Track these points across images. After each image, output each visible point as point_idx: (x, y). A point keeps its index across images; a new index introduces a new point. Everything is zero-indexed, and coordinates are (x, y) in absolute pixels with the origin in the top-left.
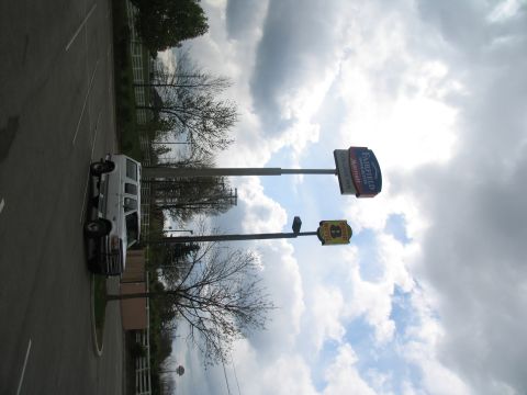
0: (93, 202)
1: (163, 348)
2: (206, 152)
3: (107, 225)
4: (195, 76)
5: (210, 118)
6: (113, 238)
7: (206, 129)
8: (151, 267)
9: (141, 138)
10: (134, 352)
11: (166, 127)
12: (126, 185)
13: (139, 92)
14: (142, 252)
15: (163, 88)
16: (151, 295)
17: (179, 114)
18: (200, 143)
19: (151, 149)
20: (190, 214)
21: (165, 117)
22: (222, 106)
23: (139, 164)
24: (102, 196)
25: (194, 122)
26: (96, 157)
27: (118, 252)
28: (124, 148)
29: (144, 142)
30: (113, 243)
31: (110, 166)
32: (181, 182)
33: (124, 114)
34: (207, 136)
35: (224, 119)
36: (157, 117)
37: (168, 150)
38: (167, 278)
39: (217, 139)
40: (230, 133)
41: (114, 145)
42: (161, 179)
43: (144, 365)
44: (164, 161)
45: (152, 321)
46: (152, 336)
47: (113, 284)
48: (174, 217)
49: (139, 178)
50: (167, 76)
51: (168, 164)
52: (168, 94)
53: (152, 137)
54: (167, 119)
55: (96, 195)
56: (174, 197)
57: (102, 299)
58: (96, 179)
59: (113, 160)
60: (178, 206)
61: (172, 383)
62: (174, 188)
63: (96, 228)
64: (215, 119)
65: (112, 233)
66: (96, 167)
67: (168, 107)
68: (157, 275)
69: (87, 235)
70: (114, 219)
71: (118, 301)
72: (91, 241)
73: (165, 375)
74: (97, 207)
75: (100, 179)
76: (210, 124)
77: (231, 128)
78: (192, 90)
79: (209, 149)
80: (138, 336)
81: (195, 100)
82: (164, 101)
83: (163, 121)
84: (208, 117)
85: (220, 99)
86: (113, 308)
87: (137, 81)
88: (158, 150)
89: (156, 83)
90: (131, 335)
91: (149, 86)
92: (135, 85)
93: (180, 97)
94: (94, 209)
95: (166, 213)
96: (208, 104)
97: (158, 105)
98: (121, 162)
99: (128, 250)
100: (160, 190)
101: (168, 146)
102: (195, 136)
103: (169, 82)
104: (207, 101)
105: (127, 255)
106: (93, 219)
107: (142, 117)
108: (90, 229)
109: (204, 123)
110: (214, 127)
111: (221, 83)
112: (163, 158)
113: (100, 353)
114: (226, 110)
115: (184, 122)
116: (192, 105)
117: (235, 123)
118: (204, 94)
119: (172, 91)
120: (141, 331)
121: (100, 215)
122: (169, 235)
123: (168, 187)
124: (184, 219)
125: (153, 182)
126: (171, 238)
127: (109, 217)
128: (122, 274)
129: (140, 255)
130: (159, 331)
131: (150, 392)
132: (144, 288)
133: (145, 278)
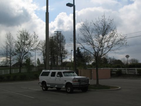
0: (59, 90)
1: (118, 63)
2: (39, 44)
3: (68, 84)
4: (7, 49)
6: (74, 82)
7: (29, 44)
8: (85, 67)
9: (33, 71)
10: (119, 74)
11: (28, 61)
12: (52, 76)
13: (14, 71)
14: (79, 70)
15: (12, 62)
16: (97, 67)
17: (22, 55)
18: (35, 46)
19: (38, 67)
20: (65, 51)
21: (24, 61)
22: (19, 37)
23: (43, 71)
24: (56, 86)
25: (26, 48)
26: (40, 89)
27: (79, 80)
28: (37, 78)
30: (76, 81)
31: (44, 83)
32: (51, 54)
33: (23, 78)
34: (32, 43)
35: (25, 36)
36: (24, 64)
37: (38, 60)
38: (91, 61)
39: (34, 39)
40: (31, 34)
41: (35, 82)
42: (50, 63)
43: (125, 71)
44: (43, 61)
45: (107, 67)
46: (113, 67)
47: (92, 82)
48: (65, 58)
49: (48, 71)
50: (7, 60)
51: (44, 60)
52: (14, 60)
53: (33, 66)
54: (25, 60)
55: (55, 89)
56: (57, 57)
57: (98, 87)
58: (49, 89)
59: (41, 82)
60: (61, 56)
61: (133, 60)
62: (54, 57)
63: (69, 88)
64: (25, 40)
65: (71, 82)
66: (44, 89)
67: (20, 60)
68: (89, 65)
69: (72, 92)
70: (66, 81)
71: (99, 81)
72: (74, 91)
73: (129, 63)
74: (61, 88)
75: (49, 87)
76: (27, 42)
77: (29, 33)
78: (12, 49)
79: (37, 43)
80: (113, 73)
81: (17, 48)
82: (17, 61)
83: (26, 62)
84: (24, 43)
86: (102, 82)
87: (9, 73)
88: (38, 64)
89: (10, 65)
90: (113, 75)
91: (11, 68)
92: (10, 73)
93: (15, 54)
94: (61, 89)
95: (64, 61)
96: (19, 43)
97: (20, 64)
98: (42, 78)
99: (78, 75)
100: (54, 63)
101: (36, 59)
102: (32, 48)
103: (9, 59)
104: (17, 43)
105: (81, 76)
106: (65, 90)
107: (24, 70)
108: (69, 91)
109: (27, 45)
110: (28, 40)
111: (9, 37)
112: (42, 62)
113: (120, 88)
114: (21, 35)
115: (26, 53)
116: (19, 49)
117: (27, 32)
118: (14, 44)
119: (13, 58)
120: (111, 71)
121: (64, 87)
122: (73, 60)
123: (54, 59)
124: (66, 54)
125: (51, 66)
126: (74, 59)
127: (65, 83)
128: (88, 78)
129: (81, 71)
130: (111, 65)
131: (136, 68)
132: (94, 70)
133: (90, 69)
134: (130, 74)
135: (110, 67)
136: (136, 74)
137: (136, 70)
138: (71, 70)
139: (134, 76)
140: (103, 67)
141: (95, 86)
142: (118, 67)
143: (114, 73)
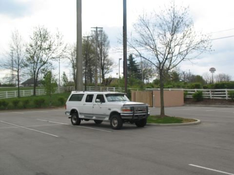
0: (98, 123)
1: (197, 81)
2: (65, 48)
3: (114, 115)
4: (12, 56)
5: (41, 45)
6: (123, 110)
7: (49, 48)
8: (142, 86)
9: (56, 92)
10: (198, 99)
11: (49, 76)
12: (87, 101)
13: (24, 93)
14: (132, 92)
15: (21, 77)
16: (162, 87)
17: (38, 67)
18: (59, 54)
19: (64, 85)
20: (108, 61)
21: (41, 76)
22: (32, 37)
23: (73, 93)
24: (94, 118)
25: (45, 56)
26: (68, 122)
27: (132, 108)
28: (62, 103)
29: (58, 91)
30: (126, 110)
31: (74, 112)
32: (86, 66)
33: (39, 104)
35: (42, 35)
36: (42, 82)
37: (64, 74)
38: (151, 77)
41: (60, 111)
42: (84, 79)
43: (208, 93)
44: (72, 76)
45: (179, 87)
46: (189, 87)
47: (154, 111)
49: (81, 93)
50: (13, 75)
51: (74, 74)
52: (25, 75)
53: (56, 85)
54: (43, 75)
55: (93, 122)
56: (96, 71)
57: (163, 119)
58: (83, 122)
59: (70, 111)
60: (103, 69)
61: (220, 76)
62: (90, 70)
63: (116, 121)
64: (42, 41)
65: (119, 111)
66: (74, 122)
67: (35, 74)
68: (148, 84)
69: (120, 127)
70: (110, 109)
71: (165, 109)
72: (124, 125)
73: (215, 81)
74: (102, 121)
75: (82, 119)
76: (45, 45)
77: (48, 31)
78: (21, 57)
79: (63, 47)
80: (188, 96)
81: (28, 56)
82: (30, 77)
83: (44, 78)
86: (169, 112)
87: (16, 95)
88: (65, 81)
89: (17, 82)
90: (187, 101)
92: (19, 96)
93: (26, 65)
94: (103, 123)
95: (107, 76)
97: (33, 82)
98: (71, 105)
99: (131, 101)
100: (91, 80)
102: (54, 55)
103: (16, 73)
104: (29, 47)
105: (135, 101)
106: (109, 123)
107: (41, 92)
108: (116, 125)
109: (45, 49)
110: (48, 42)
111: (15, 38)
112: (70, 78)
113: (199, 121)
114: (36, 34)
115: (45, 63)
116: (32, 57)
117: (45, 28)
119: (22, 71)
120: (185, 94)
121: (107, 119)
122: (122, 75)
123: (90, 74)
124: (111, 65)
125: (85, 85)
126: (124, 73)
127: (109, 113)
128: (147, 105)
129: (135, 94)
130: (186, 83)
131: (226, 90)
132: (157, 92)
133: (150, 91)
134: (215, 99)
135: (184, 87)
136: (227, 98)
137: (226, 93)
138: (119, 91)
139: (222, 102)
140: (171, 88)
141: (157, 117)
142: (197, 87)
143: (191, 97)
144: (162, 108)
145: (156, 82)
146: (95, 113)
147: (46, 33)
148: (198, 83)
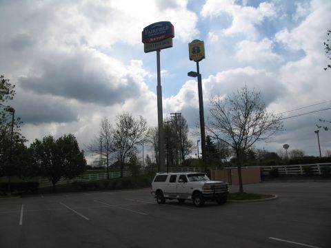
0: (182, 202)
1: (272, 158)
2: (148, 133)
3: (196, 193)
4: (101, 142)
5: (127, 131)
6: (204, 189)
7: (134, 133)
8: (220, 166)
9: (141, 174)
10: (274, 176)
11: (134, 159)
12: (171, 181)
13: (112, 175)
14: (212, 171)
15: (109, 161)
16: (239, 165)
17: (125, 151)
18: (143, 137)
19: (148, 167)
20: (187, 143)
21: (127, 160)
22: (119, 124)
23: (158, 174)
24: (178, 197)
25: (130, 141)
26: (153, 200)
27: (213, 187)
28: (147, 184)
30: (208, 189)
31: (159, 192)
32: (167, 148)
33: (126, 185)
34: (138, 133)
35: (127, 122)
36: (127, 164)
37: (148, 157)
38: (228, 156)
39: (140, 126)
40: (136, 118)
41: (146, 191)
42: (166, 161)
43: (283, 169)
44: (155, 159)
45: (255, 164)
46: (264, 164)
47: (234, 189)
48: (189, 152)
49: (166, 174)
50: (102, 159)
51: (156, 157)
52: (113, 158)
53: (140, 166)
54: (129, 158)
55: (177, 201)
56: (177, 153)
57: (243, 196)
58: (168, 201)
59: (155, 190)
60: (183, 151)
61: (294, 152)
62: (171, 153)
63: (198, 200)
64: (127, 128)
65: (201, 190)
66: (159, 201)
67: (121, 157)
68: (226, 163)
69: (202, 205)
70: (192, 188)
71: (243, 186)
72: (206, 203)
73: (289, 156)
74: (184, 200)
75: (167, 198)
76: (130, 131)
77: (132, 118)
78: (110, 143)
79: (146, 132)
80: (264, 173)
81: (116, 141)
82: (117, 160)
83: (130, 161)
84: (126, 133)
85: (115, 125)
86: (247, 189)
87: (105, 178)
88: (148, 163)
89: (106, 166)
90: (264, 178)
91: (109, 169)
92: (108, 178)
93: (114, 150)
94: (186, 201)
95: (187, 157)
96: (118, 132)
97: (120, 165)
98: (156, 185)
99: (211, 180)
100: (172, 162)
101: (145, 157)
102: (138, 140)
103: (105, 157)
105: (214, 180)
106: (192, 202)
107: (127, 174)
108: (199, 203)
109: (130, 135)
110: (132, 128)
111: (105, 125)
112: (153, 160)
113: (276, 196)
114: (122, 122)
115: (130, 147)
116: (119, 143)
117: (130, 115)
118: (112, 135)
119: (111, 155)
120: (262, 171)
121: (190, 197)
122: (201, 155)
123: (171, 156)
124: (190, 146)
125: (167, 166)
126: (202, 154)
127: (191, 192)
128: (227, 183)
129: (214, 173)
130: (261, 161)
131: (300, 165)
132: (235, 170)
133: (228, 170)
134: (291, 175)
135: (260, 165)
136: (302, 173)
137: (301, 168)
138: (198, 171)
139: (298, 177)
140: (248, 166)
141: (236, 194)
142: (273, 163)
143: (267, 173)
144: (241, 185)
145: (233, 160)
146: (178, 192)
147: (131, 120)
148: (273, 160)
